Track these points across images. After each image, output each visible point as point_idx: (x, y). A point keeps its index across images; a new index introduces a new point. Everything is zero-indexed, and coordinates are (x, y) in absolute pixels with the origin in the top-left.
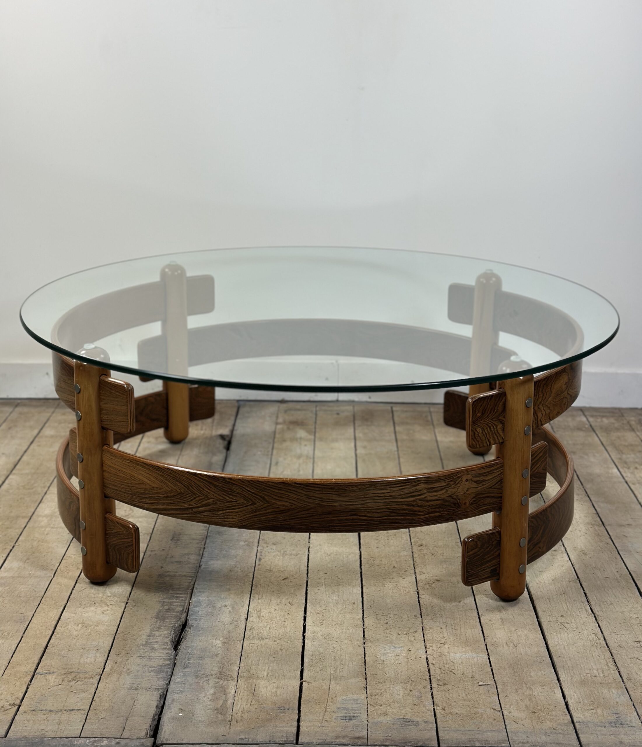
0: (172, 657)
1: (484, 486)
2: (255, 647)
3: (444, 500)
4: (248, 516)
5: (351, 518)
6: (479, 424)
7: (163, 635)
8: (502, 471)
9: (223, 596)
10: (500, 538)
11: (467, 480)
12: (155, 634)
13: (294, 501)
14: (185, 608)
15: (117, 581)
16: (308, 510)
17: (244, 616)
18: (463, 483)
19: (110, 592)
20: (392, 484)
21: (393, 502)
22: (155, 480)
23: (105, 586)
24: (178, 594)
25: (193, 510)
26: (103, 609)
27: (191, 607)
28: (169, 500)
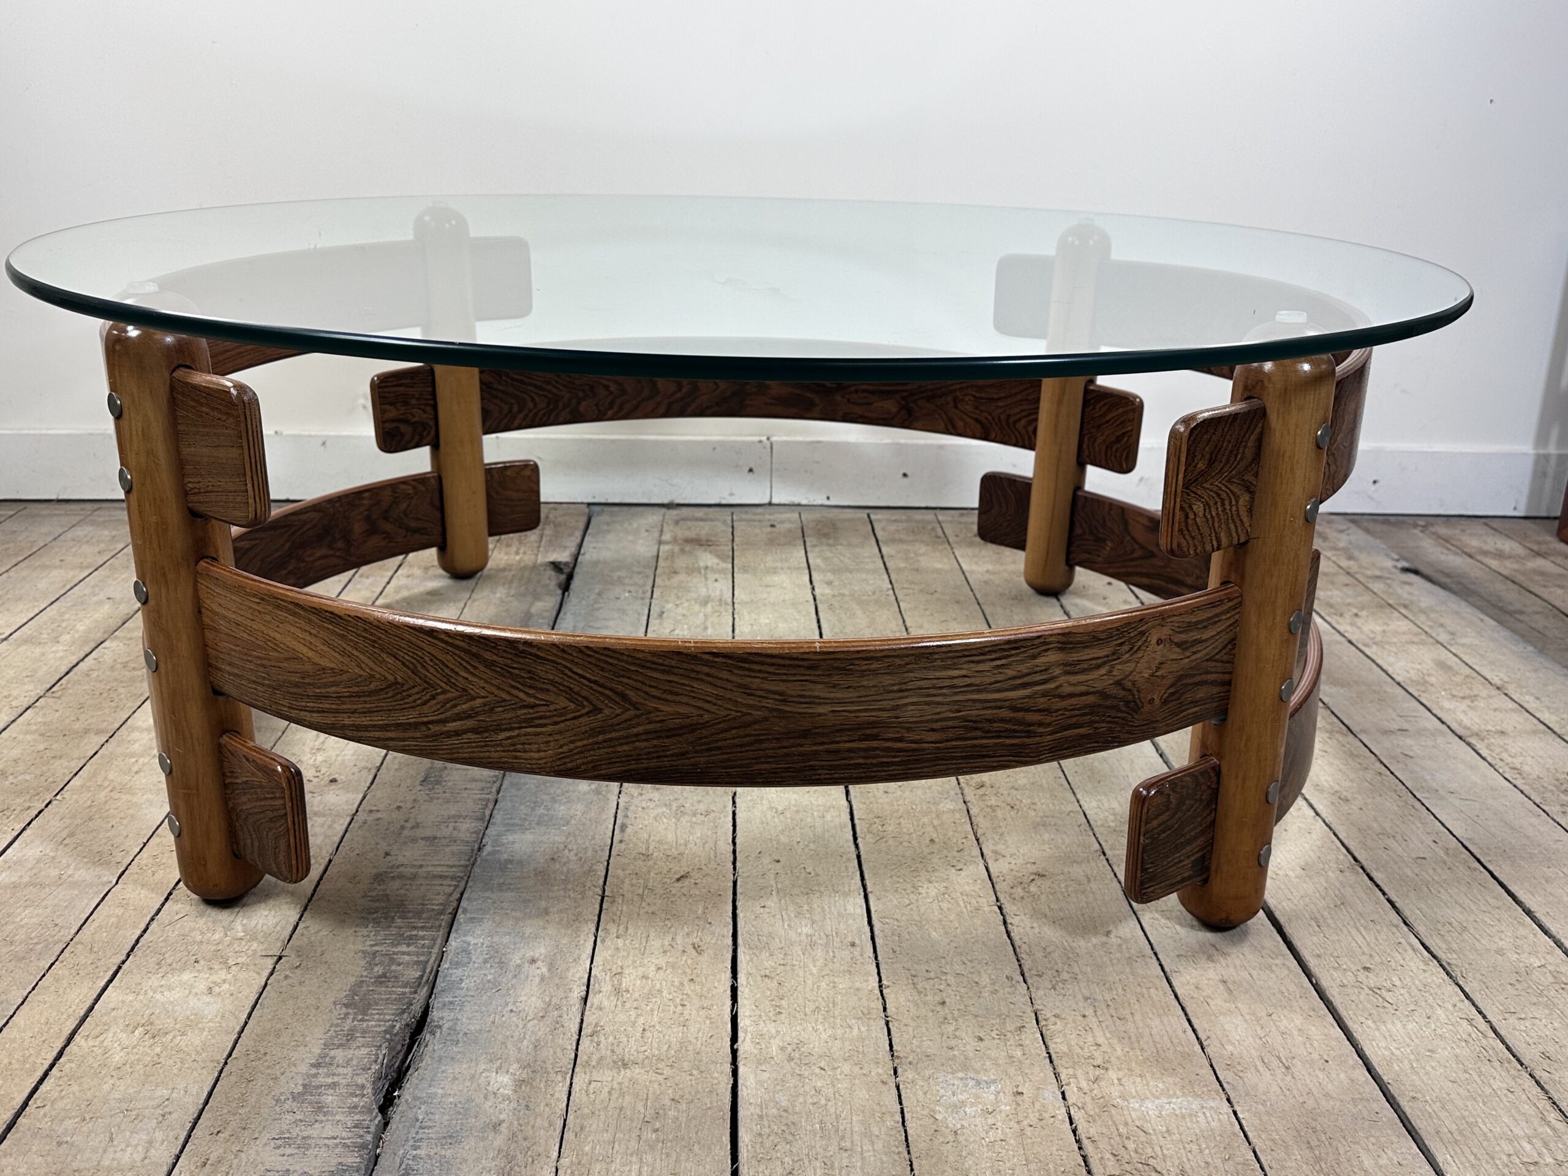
0: (369, 1138)
1: (1199, 655)
2: (604, 1094)
3: (1103, 694)
4: (579, 744)
5: (863, 745)
6: (1199, 492)
7: (354, 1062)
8: (1237, 617)
9: (528, 931)
10: (1218, 783)
11: (1159, 642)
12: (333, 1058)
13: (708, 702)
14: (428, 970)
15: (266, 896)
16: (748, 725)
17: (578, 991)
18: (1151, 648)
19: (244, 925)
20: (973, 652)
21: (974, 701)
22: (325, 648)
23: (237, 910)
24: (415, 928)
25: (429, 729)
26: (214, 978)
27: (445, 965)
28: (365, 702)
